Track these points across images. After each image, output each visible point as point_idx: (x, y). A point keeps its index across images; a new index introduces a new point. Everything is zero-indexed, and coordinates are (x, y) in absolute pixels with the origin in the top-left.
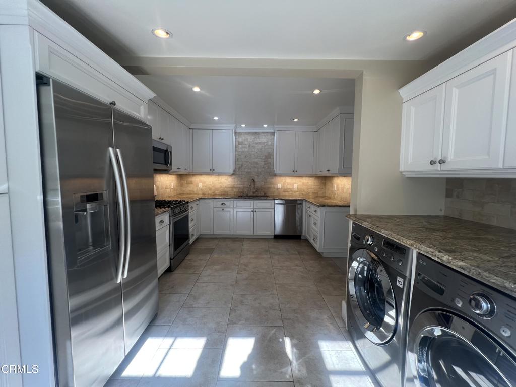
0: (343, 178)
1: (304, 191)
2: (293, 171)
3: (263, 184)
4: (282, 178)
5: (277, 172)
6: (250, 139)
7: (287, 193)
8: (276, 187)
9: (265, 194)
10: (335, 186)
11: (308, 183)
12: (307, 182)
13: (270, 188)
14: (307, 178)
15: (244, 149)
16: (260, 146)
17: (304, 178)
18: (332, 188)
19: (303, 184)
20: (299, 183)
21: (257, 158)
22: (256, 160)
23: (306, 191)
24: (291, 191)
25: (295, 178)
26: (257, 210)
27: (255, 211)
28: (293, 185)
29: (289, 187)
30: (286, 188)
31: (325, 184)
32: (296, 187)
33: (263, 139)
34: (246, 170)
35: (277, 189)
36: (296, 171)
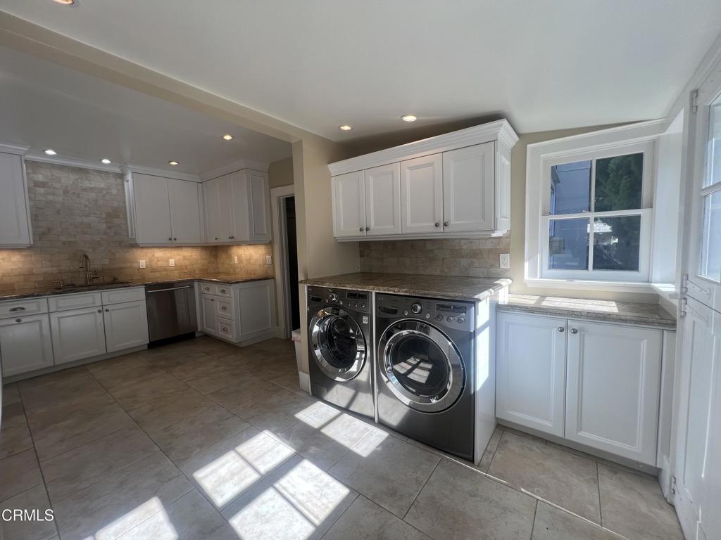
0: (248, 246)
1: (186, 268)
2: (170, 239)
3: (107, 262)
4: (146, 250)
5: (139, 241)
6: (68, 179)
7: (158, 274)
8: (135, 265)
9: (115, 279)
10: (236, 258)
11: (191, 256)
12: (189, 254)
13: (123, 268)
14: (189, 250)
15: (50, 198)
16: (93, 195)
17: (184, 250)
18: (231, 261)
19: (184, 258)
20: (178, 257)
21: (87, 216)
22: (86, 220)
23: (189, 267)
24: (166, 270)
25: (170, 250)
26: (109, 308)
27: (107, 311)
28: (167, 261)
29: (160, 264)
30: (154, 265)
31: (216, 256)
32: (172, 262)
33: (99, 183)
34: (63, 238)
35: (139, 269)
36: (175, 239)
